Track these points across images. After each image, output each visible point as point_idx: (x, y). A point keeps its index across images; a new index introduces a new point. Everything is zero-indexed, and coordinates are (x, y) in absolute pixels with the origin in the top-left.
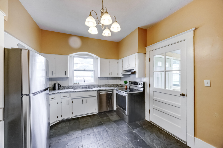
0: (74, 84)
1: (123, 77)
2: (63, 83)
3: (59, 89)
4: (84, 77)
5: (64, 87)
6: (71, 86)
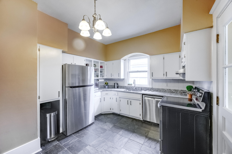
0: (128, 84)
2: (120, 84)
3: (118, 87)
4: (135, 79)
5: (121, 86)
6: (126, 87)
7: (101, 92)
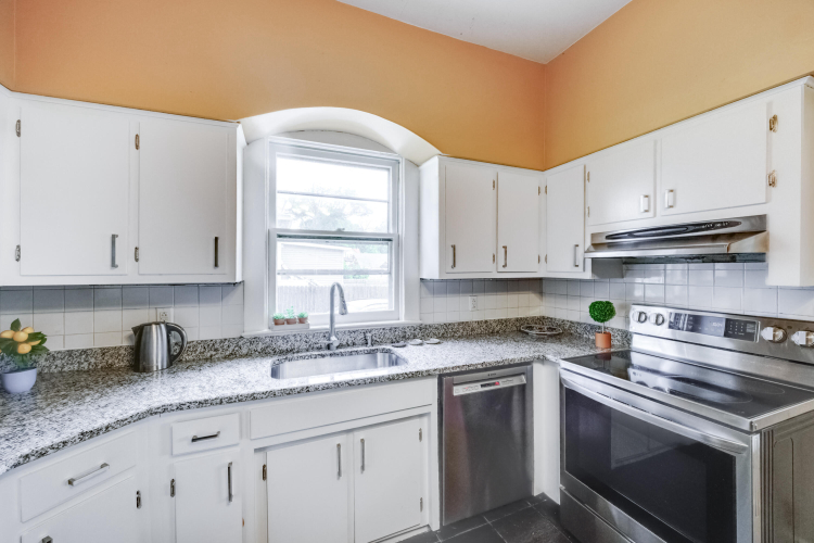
1: (588, 275)
5: (206, 344)
6: (254, 338)
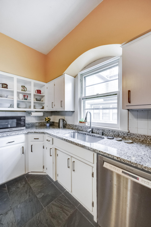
0: (80, 122)
2: (69, 120)
3: (64, 127)
5: (69, 125)
7: (26, 134)
